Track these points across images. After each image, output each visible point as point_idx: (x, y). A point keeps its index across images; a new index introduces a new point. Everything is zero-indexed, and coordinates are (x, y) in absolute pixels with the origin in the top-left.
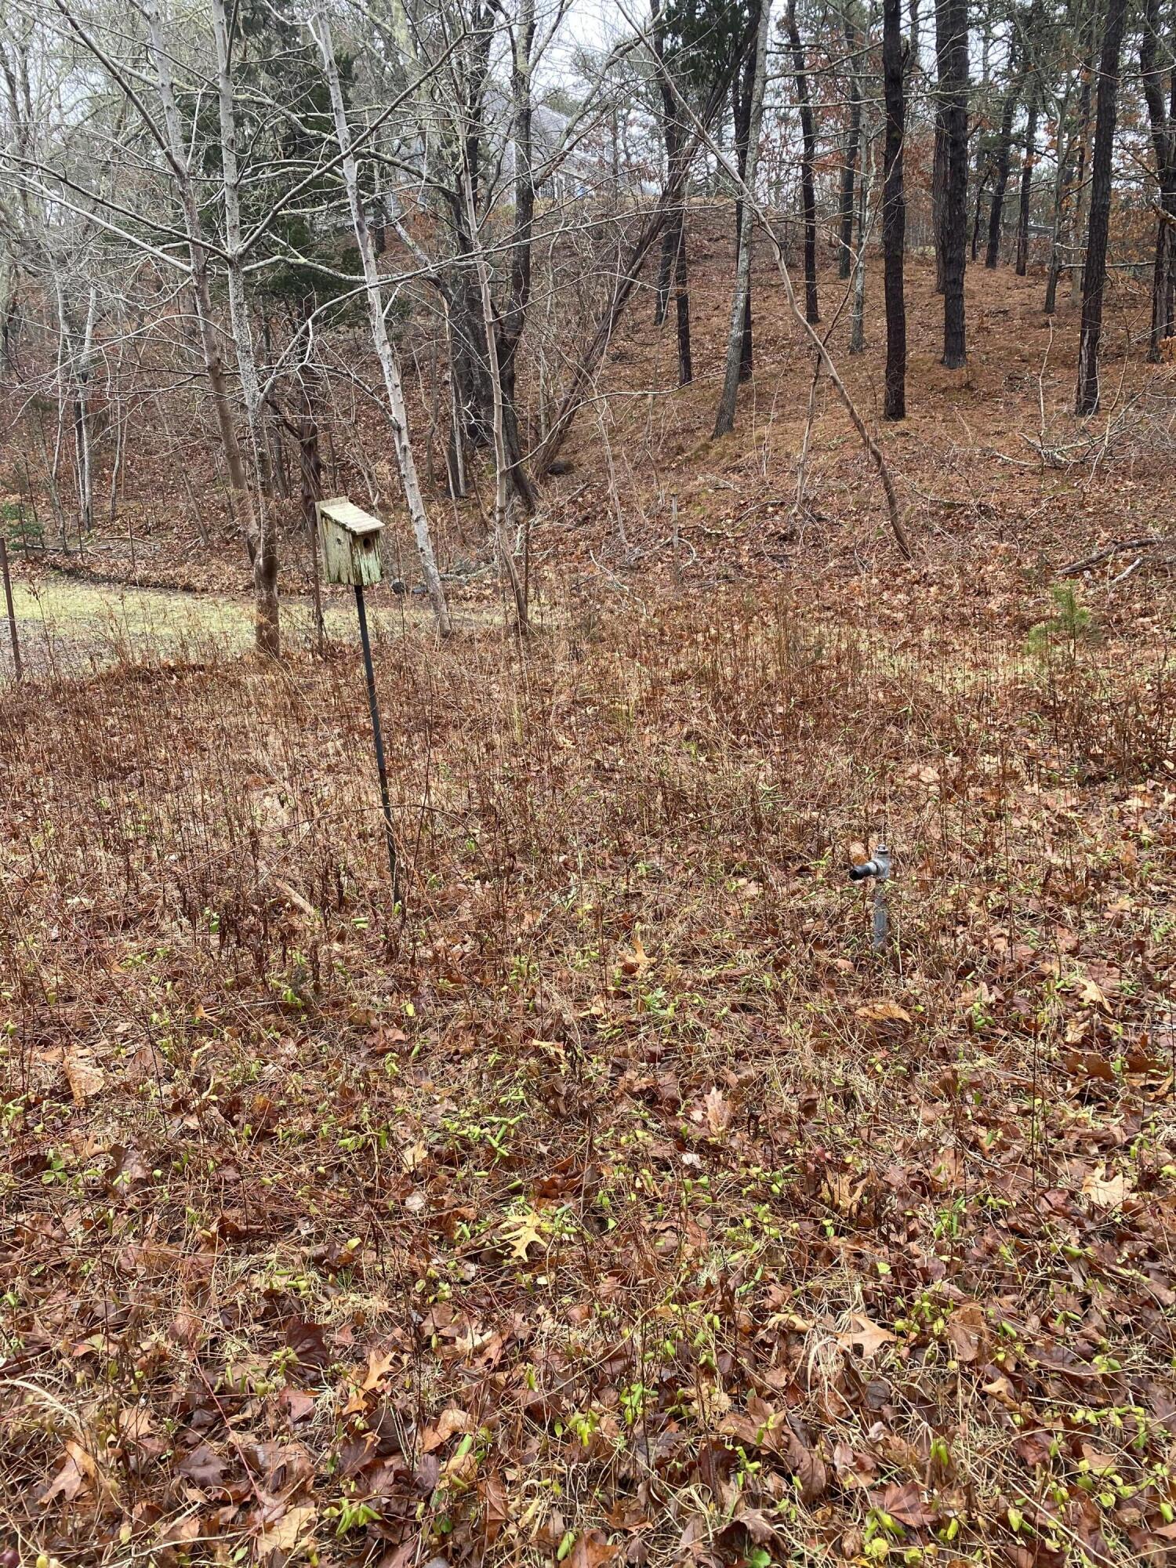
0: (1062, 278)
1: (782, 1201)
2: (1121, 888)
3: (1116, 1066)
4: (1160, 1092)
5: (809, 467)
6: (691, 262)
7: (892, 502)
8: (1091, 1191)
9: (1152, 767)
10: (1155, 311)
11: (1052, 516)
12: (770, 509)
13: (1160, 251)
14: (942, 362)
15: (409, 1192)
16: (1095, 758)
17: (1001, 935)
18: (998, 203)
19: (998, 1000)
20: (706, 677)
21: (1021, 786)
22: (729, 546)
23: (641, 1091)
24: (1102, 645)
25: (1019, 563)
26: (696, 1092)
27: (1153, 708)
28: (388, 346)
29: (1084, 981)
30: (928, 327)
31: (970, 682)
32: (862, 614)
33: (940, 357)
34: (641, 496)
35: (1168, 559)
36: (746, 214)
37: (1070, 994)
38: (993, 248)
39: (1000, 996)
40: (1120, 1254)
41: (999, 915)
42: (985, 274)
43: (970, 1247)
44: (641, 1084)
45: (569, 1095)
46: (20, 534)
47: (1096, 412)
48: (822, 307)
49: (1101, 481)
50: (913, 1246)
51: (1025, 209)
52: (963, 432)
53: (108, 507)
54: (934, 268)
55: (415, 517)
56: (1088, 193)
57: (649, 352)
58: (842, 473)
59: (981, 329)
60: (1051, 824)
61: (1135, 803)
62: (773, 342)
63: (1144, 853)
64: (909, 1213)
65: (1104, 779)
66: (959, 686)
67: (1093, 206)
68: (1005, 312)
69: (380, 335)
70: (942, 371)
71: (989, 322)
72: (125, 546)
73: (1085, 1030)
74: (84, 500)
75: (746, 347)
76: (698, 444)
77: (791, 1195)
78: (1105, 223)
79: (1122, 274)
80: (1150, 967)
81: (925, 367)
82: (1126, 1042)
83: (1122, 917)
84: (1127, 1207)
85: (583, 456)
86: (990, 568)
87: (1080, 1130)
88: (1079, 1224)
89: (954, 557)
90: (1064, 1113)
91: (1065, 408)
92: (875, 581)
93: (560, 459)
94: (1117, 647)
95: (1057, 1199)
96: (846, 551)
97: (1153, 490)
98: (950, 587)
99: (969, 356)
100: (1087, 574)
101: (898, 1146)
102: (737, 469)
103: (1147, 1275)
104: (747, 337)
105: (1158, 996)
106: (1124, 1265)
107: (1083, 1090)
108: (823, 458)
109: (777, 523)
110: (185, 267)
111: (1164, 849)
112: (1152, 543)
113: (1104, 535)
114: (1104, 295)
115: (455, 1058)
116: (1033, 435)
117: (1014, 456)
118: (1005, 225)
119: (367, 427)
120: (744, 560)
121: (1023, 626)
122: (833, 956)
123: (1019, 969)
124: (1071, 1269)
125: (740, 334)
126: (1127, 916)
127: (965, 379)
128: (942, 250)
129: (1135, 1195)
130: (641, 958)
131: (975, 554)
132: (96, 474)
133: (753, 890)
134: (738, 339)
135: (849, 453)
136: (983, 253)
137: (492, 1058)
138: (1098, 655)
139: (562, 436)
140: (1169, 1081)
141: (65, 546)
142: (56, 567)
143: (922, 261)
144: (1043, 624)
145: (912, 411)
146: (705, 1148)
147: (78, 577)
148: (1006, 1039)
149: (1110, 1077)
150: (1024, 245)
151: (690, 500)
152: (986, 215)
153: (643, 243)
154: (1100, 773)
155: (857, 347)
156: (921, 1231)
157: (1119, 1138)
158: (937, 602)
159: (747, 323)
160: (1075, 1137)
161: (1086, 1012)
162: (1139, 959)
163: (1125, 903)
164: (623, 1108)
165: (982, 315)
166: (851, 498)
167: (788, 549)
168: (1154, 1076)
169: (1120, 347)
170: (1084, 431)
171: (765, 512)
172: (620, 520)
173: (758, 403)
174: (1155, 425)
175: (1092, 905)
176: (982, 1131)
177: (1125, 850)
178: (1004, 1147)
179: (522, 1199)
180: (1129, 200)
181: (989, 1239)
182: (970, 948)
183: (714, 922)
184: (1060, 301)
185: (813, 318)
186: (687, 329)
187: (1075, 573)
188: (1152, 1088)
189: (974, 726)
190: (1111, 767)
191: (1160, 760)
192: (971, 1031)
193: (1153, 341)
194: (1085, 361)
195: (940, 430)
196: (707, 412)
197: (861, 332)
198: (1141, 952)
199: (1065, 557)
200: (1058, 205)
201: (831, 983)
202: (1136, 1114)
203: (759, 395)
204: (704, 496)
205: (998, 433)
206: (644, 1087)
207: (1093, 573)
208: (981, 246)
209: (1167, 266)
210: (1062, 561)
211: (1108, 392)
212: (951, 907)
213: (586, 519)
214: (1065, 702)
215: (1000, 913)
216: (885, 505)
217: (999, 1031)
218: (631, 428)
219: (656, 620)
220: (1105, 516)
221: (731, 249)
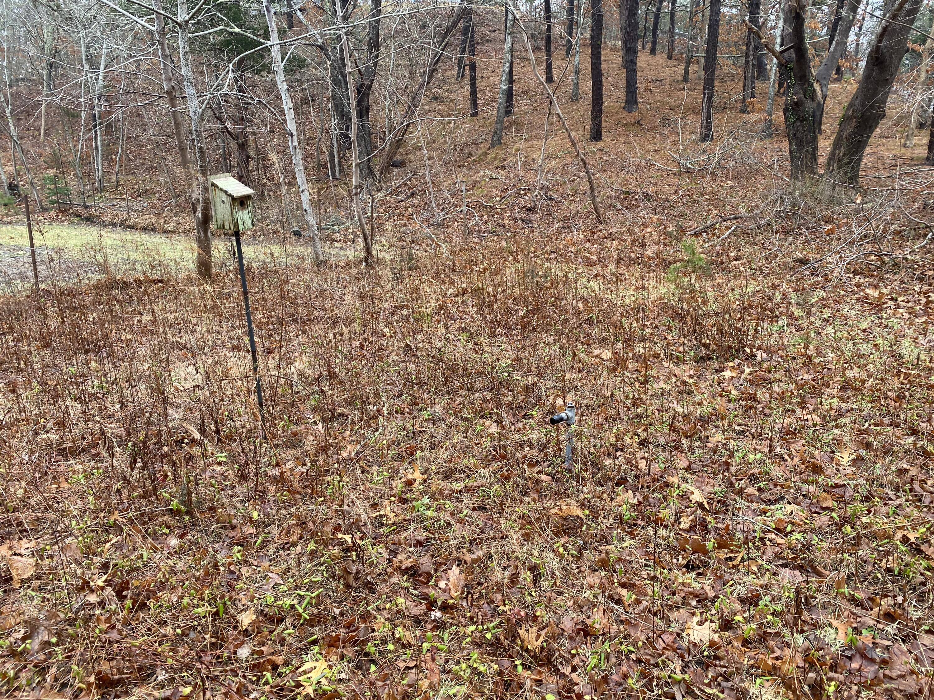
0: (693, 63)
1: (492, 645)
2: (717, 427)
3: (709, 545)
4: (736, 562)
5: (546, 167)
6: (478, 43)
7: (592, 189)
8: (691, 632)
9: (738, 351)
10: (745, 83)
11: (685, 200)
12: (522, 192)
13: (748, 48)
14: (624, 108)
15: (240, 646)
16: (706, 346)
17: (644, 458)
18: (657, 17)
19: (639, 502)
20: (477, 292)
21: (661, 362)
22: (497, 213)
23: (407, 568)
24: (711, 277)
25: (665, 228)
26: (444, 567)
27: (739, 315)
28: (285, 84)
29: (692, 489)
30: (616, 87)
31: (633, 298)
32: (573, 256)
33: (623, 105)
34: (445, 181)
35: (750, 227)
36: (510, 16)
37: (684, 497)
38: (654, 43)
39: (641, 499)
40: (707, 676)
41: (643, 445)
42: (649, 58)
43: (612, 674)
44: (407, 564)
45: (358, 572)
46: (56, 194)
47: (711, 140)
48: (556, 74)
49: (714, 181)
50: (574, 676)
51: (672, 21)
52: (634, 149)
53: (114, 179)
54: (620, 53)
55: (301, 190)
56: (708, 14)
57: (452, 96)
58: (565, 171)
59: (646, 90)
60: (678, 386)
61: (727, 374)
62: (526, 93)
63: (732, 405)
64: (573, 652)
65: (710, 359)
66: (627, 301)
67: (710, 20)
68: (661, 81)
69: (280, 77)
70: (624, 114)
71: (651, 86)
72: (124, 204)
73: (692, 521)
74: (98, 174)
75: (510, 95)
76: (481, 152)
77: (498, 639)
78: (717, 30)
79: (726, 62)
80: (733, 479)
81: (614, 111)
82: (716, 528)
83: (717, 446)
84: (712, 644)
85: (412, 157)
86: (649, 230)
87: (686, 589)
88: (681, 656)
89: (627, 223)
90: (676, 578)
91: (693, 137)
92: (581, 236)
93: (398, 158)
94: (720, 278)
95: (668, 638)
96: (566, 218)
97: (743, 187)
98: (625, 241)
99: (639, 105)
100: (704, 235)
101: (571, 603)
102: (503, 168)
103: (723, 692)
104: (510, 89)
105: (737, 498)
106: (709, 685)
107: (689, 561)
108: (554, 163)
109: (526, 200)
110: (151, 27)
111: (743, 403)
112: (741, 218)
113: (715, 212)
114: (716, 73)
115: (287, 546)
116: (675, 153)
117: (664, 164)
118: (662, 31)
119: (280, 135)
120: (506, 222)
121: (666, 264)
122: (540, 472)
123: (653, 481)
124: (675, 689)
125: (506, 87)
126: (720, 445)
127: (637, 118)
128: (625, 43)
129: (717, 635)
130: (417, 475)
131: (640, 221)
132: (107, 158)
133: (494, 429)
134: (505, 90)
135: (569, 160)
136: (648, 47)
137: (311, 546)
138: (709, 283)
139: (398, 144)
140: (741, 555)
141: (85, 203)
142: (78, 216)
143: (614, 49)
144: (678, 264)
145: (606, 137)
146: (445, 608)
147: (92, 222)
148: (643, 528)
149: (705, 552)
150: (672, 42)
151: (475, 185)
152: (650, 24)
153: (448, 31)
154: (707, 355)
155: (575, 97)
156: (581, 664)
157: (709, 594)
158: (617, 249)
159: (511, 80)
160: (682, 594)
161: (693, 509)
162: (726, 474)
163: (719, 437)
164: (394, 580)
165: (648, 82)
166: (569, 187)
167: (532, 216)
168: (732, 551)
169: (725, 104)
170: (704, 151)
171: (519, 193)
172: (432, 196)
173: (516, 129)
174: (744, 149)
175: (699, 439)
176: (624, 592)
177: (720, 403)
178: (638, 602)
179: (316, 649)
180: (731, 18)
181: (624, 668)
182: (624, 467)
183: (467, 450)
184: (691, 76)
185: (550, 79)
186: (475, 83)
187: (697, 234)
188: (731, 559)
189: (635, 324)
190: (714, 351)
191: (743, 348)
192: (621, 523)
193: (744, 100)
194: (705, 111)
195: (622, 148)
196: (486, 133)
197: (577, 88)
198: (728, 469)
199: (692, 225)
200: (691, 19)
201: (537, 491)
202: (720, 578)
203: (518, 124)
204: (483, 183)
205: (655, 151)
206: (409, 565)
207: (708, 234)
208: (647, 42)
209: (751, 58)
210: (690, 227)
211: (718, 129)
212: (614, 439)
213: (413, 194)
214: (688, 311)
215: (644, 443)
216: (589, 192)
217: (639, 522)
218: (441, 141)
219: (451, 257)
220: (716, 201)
221: (502, 36)
